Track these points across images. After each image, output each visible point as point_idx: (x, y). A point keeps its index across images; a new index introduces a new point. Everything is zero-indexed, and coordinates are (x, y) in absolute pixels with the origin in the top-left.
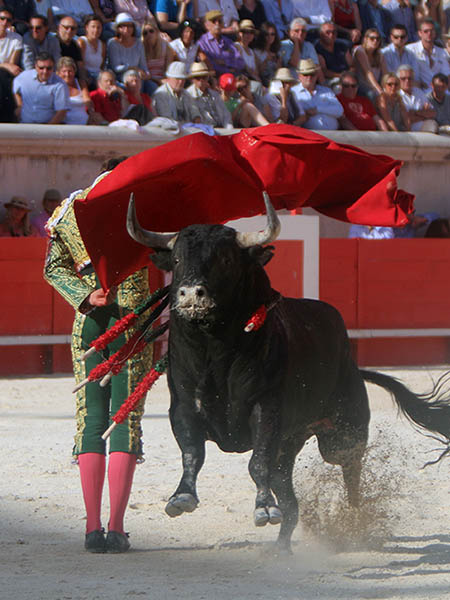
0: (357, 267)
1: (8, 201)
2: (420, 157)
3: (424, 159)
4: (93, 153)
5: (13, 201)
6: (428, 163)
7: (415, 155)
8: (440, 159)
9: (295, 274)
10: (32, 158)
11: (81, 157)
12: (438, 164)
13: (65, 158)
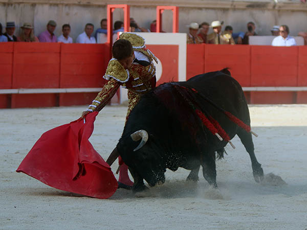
0: (204, 58)
1: (22, 26)
2: (235, 6)
3: (236, 7)
4: (79, 2)
5: (25, 25)
6: (239, 9)
7: (232, 5)
8: (244, 7)
9: (175, 61)
10: (51, 5)
11: (74, 4)
12: (243, 10)
13: (67, 5)
